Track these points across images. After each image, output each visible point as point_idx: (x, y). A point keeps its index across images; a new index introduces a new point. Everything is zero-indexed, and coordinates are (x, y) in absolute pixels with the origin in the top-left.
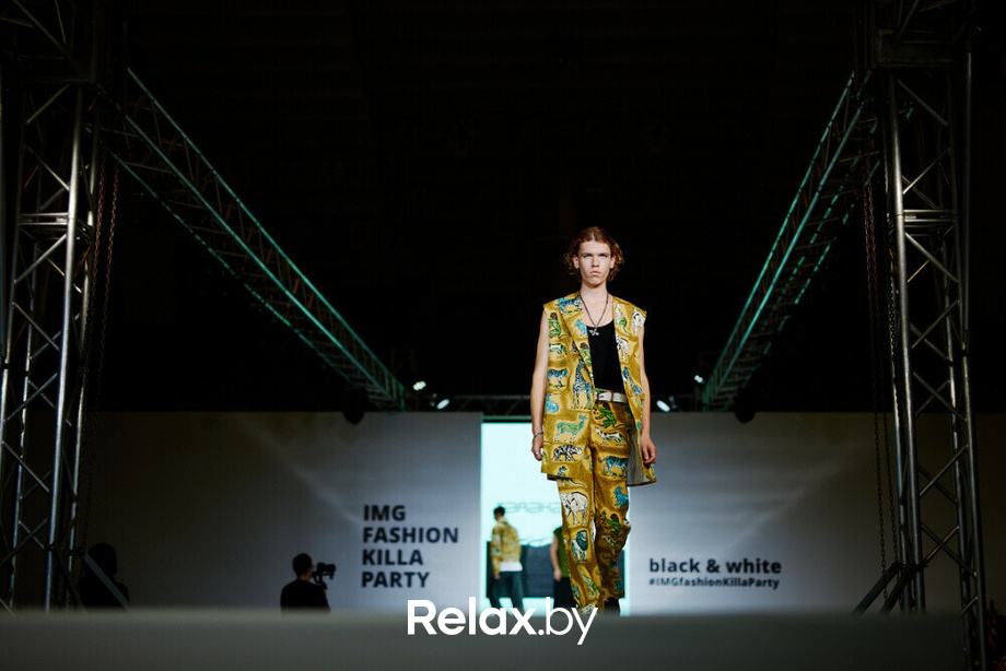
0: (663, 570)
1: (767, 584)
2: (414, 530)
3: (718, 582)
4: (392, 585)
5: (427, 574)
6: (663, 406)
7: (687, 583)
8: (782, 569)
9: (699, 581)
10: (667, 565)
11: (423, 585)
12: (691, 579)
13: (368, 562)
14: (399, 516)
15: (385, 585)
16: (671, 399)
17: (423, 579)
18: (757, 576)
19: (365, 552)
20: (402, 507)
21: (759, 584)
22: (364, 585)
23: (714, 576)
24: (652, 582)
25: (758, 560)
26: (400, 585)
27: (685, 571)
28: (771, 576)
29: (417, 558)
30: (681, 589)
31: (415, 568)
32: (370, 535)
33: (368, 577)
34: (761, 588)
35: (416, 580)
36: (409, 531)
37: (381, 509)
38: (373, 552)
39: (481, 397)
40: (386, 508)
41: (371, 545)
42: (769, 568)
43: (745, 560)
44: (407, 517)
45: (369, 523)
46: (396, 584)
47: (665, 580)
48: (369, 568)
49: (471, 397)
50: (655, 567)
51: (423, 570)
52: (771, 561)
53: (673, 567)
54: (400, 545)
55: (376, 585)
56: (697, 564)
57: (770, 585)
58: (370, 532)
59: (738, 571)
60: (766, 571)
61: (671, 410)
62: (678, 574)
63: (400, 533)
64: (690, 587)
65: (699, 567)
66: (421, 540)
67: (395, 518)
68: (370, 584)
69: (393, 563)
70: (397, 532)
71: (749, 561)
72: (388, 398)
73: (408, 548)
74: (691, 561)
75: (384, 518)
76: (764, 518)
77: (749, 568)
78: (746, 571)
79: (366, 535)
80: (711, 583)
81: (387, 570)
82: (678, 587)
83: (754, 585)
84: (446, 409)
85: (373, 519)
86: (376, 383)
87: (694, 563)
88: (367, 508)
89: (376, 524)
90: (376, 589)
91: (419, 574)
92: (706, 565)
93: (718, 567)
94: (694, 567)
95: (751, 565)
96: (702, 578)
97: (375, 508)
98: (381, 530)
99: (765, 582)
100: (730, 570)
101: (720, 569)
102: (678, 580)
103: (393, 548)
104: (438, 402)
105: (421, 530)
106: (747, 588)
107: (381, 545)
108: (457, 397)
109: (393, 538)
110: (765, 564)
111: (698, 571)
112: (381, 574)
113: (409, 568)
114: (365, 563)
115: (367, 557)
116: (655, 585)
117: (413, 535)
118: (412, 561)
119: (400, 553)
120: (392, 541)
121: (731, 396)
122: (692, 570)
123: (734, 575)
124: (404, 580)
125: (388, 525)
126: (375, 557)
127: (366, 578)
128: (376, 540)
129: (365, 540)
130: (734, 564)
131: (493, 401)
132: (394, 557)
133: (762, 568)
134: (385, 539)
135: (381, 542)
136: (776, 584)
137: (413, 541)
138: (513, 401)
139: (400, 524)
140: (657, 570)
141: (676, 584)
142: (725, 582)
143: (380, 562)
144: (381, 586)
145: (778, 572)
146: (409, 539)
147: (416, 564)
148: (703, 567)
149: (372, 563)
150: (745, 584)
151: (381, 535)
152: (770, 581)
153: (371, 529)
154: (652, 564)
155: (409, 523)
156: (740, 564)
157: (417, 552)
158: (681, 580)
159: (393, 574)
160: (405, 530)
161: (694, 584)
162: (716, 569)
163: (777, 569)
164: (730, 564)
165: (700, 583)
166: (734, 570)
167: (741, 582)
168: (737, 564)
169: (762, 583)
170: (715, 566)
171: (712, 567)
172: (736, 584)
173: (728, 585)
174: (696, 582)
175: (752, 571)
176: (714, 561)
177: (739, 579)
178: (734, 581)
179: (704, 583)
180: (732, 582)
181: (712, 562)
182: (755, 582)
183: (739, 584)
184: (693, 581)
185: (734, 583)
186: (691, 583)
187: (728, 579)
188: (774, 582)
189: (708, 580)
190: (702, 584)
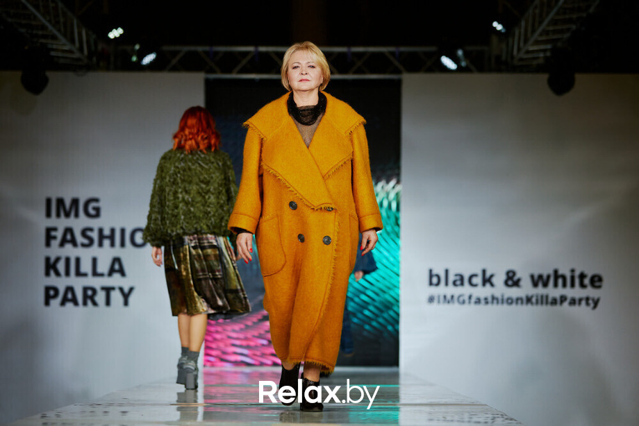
0: (447, 284)
1: (583, 302)
2: (113, 231)
3: (519, 300)
4: (85, 304)
5: (131, 289)
6: (448, 62)
7: (478, 301)
8: (605, 284)
9: (493, 298)
10: (451, 278)
11: (126, 303)
12: (482, 296)
13: (52, 273)
14: (92, 212)
15: (76, 303)
16: (460, 53)
17: (126, 296)
18: (569, 292)
19: (48, 259)
20: (96, 200)
21: (573, 302)
22: (47, 303)
23: (514, 292)
24: (431, 300)
25: (573, 271)
26: (95, 304)
27: (476, 285)
28: (590, 292)
29: (117, 267)
30: (470, 308)
31: (116, 280)
32: (55, 238)
33: (52, 293)
34: (576, 308)
35: (116, 297)
36: (107, 232)
37: (68, 203)
38: (58, 259)
39: (200, 49)
40: (75, 202)
41: (55, 251)
42: (587, 281)
43: (556, 272)
44: (103, 213)
45: (53, 222)
46: (89, 302)
47: (449, 297)
48: (53, 280)
49: (186, 49)
50: (435, 280)
51: (125, 283)
52: (589, 273)
53: (460, 280)
54: (95, 250)
55: (63, 303)
56: (492, 276)
57: (588, 304)
58: (53, 233)
59: (545, 285)
60: (583, 286)
61: (460, 69)
62: (466, 290)
63: (95, 235)
64: (482, 307)
65: (494, 280)
66: (123, 244)
67: (87, 214)
68: (55, 303)
69: (85, 275)
70: (89, 233)
71: (560, 272)
72: (77, 55)
73: (105, 255)
74: (484, 272)
75: (73, 214)
76: (579, 216)
77: (560, 281)
78: (556, 285)
79: (49, 238)
80: (510, 301)
81: (78, 284)
82: (466, 306)
83: (566, 304)
84: (152, 67)
85: (58, 215)
86: (63, 40)
87: (488, 275)
88: (49, 201)
89: (61, 223)
90: (63, 308)
91: (121, 289)
92: (504, 277)
93: (519, 280)
94: (487, 280)
95: (564, 277)
96: (498, 295)
97: (60, 202)
98: (69, 230)
99: (580, 300)
100: (535, 285)
101: (521, 283)
102: (466, 298)
103: (86, 255)
104: (142, 56)
105: (123, 231)
106: (557, 308)
107: (69, 250)
108: (166, 48)
109: (86, 241)
110: (583, 276)
111: (492, 285)
112: (70, 289)
113: (107, 281)
114: (47, 274)
115: (50, 267)
116: (435, 305)
117: (112, 237)
118: (112, 271)
119: (94, 261)
120: (84, 245)
121: (541, 55)
122: (484, 284)
123: (540, 290)
124: (100, 297)
125: (79, 223)
126: (61, 266)
127: (50, 294)
128: (62, 244)
129: (48, 244)
130: (540, 277)
131: (217, 53)
132: (86, 267)
133: (577, 281)
134: (74, 243)
135: (69, 246)
136: (596, 303)
137: (112, 245)
138: (246, 54)
139: (95, 223)
140: (438, 284)
141: (464, 302)
142: (529, 300)
143: (67, 273)
144: (70, 305)
145: (599, 287)
146: (107, 242)
147: (117, 276)
148: (499, 280)
149: (58, 274)
150: (554, 302)
151: (68, 238)
152: (587, 299)
153: (55, 229)
154: (431, 276)
155: (106, 222)
156: (549, 277)
157: (117, 260)
158: (470, 297)
159: (85, 289)
160: (101, 231)
161: (487, 303)
162: (516, 283)
163: (597, 284)
164: (536, 277)
165: (495, 301)
166: (540, 285)
167: (550, 300)
168: (545, 277)
169: (577, 302)
170: (516, 278)
171: (512, 280)
172: (542, 303)
173: (532, 304)
174: (490, 299)
175: (564, 285)
176: (514, 273)
177: (547, 297)
178: (540, 298)
179: (500, 301)
180: (537, 300)
181: (511, 274)
182: (568, 301)
183: (547, 303)
184: (486, 299)
185: (540, 301)
186: (483, 301)
187: (532, 297)
188: (593, 300)
189: (506, 297)
190: (498, 303)
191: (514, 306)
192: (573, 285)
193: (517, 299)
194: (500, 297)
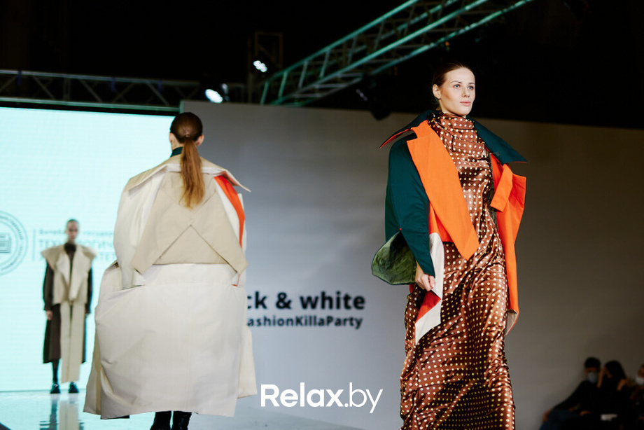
1: (348, 323)
3: (289, 321)
6: (213, 95)
7: (251, 323)
8: (367, 305)
9: (266, 319)
12: (255, 319)
16: (225, 87)
18: (335, 313)
21: (339, 323)
23: (284, 314)
25: (338, 293)
28: (354, 313)
34: (341, 328)
42: (351, 303)
43: (323, 294)
52: (353, 295)
56: (264, 298)
57: (352, 324)
59: (314, 306)
60: (347, 307)
61: (224, 101)
64: (255, 328)
65: (266, 302)
71: (328, 294)
74: (257, 294)
77: (327, 303)
78: (323, 306)
80: (281, 322)
83: (332, 324)
87: (261, 297)
92: (276, 299)
93: (289, 302)
94: (260, 303)
95: (330, 299)
96: (270, 317)
99: (345, 320)
100: (304, 306)
101: (292, 305)
106: (324, 328)
110: (347, 298)
111: (265, 307)
122: (257, 307)
123: (309, 311)
130: (309, 299)
133: (342, 302)
136: (359, 323)
142: (298, 321)
145: (361, 308)
148: (271, 302)
150: (322, 323)
152: (351, 319)
156: (317, 298)
161: (259, 324)
162: (287, 305)
163: (360, 305)
164: (305, 299)
165: (267, 323)
166: (309, 306)
167: (318, 321)
168: (313, 299)
169: (342, 322)
170: (286, 300)
171: (283, 302)
172: (310, 324)
173: (301, 324)
174: (262, 321)
175: (331, 307)
176: (285, 295)
177: (315, 318)
178: (308, 319)
179: (272, 322)
180: (306, 321)
181: (282, 296)
182: (335, 321)
183: (315, 324)
184: (258, 321)
185: (308, 322)
186: (256, 323)
187: (302, 318)
188: (356, 320)
189: (277, 318)
190: (270, 324)
191: (285, 327)
192: (338, 307)
193: (288, 320)
194: (271, 318)
